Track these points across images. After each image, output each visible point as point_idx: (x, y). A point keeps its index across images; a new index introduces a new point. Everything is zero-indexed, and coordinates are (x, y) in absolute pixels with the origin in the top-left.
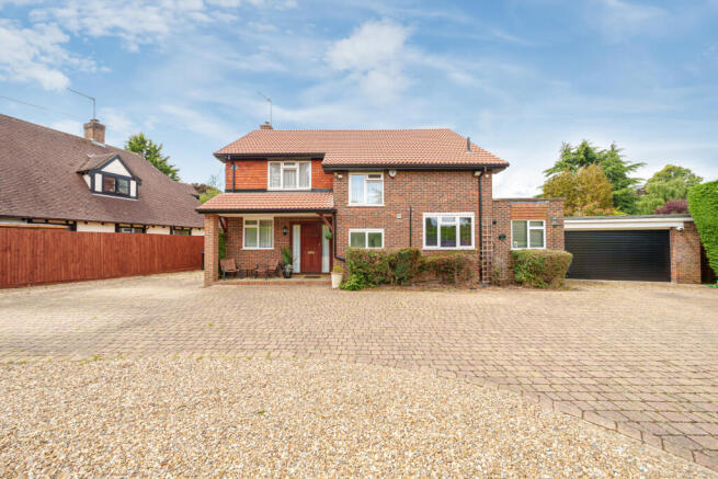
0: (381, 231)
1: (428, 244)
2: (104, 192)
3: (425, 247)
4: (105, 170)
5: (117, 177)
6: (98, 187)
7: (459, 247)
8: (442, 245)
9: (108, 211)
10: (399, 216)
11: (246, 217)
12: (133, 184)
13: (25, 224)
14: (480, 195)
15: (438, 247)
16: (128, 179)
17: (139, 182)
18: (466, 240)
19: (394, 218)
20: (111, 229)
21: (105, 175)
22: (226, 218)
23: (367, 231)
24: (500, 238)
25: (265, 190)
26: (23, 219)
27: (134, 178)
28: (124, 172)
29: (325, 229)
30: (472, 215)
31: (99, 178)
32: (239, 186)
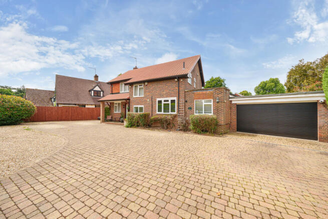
0: (143, 106)
1: (159, 111)
2: (94, 96)
3: (158, 113)
4: (94, 89)
5: (97, 91)
6: (92, 95)
7: (170, 113)
8: (164, 112)
9: (94, 102)
10: (148, 100)
11: (115, 102)
12: (102, 92)
13: (74, 106)
14: (179, 89)
15: (162, 113)
16: (100, 91)
17: (103, 92)
18: (173, 110)
19: (147, 101)
20: (94, 107)
21: (94, 91)
22: (110, 103)
23: (139, 106)
24: (189, 108)
25: (119, 93)
26: (74, 104)
27: (102, 91)
28: (99, 89)
29: (127, 105)
30: (175, 98)
31: (93, 92)
32: (114, 92)
